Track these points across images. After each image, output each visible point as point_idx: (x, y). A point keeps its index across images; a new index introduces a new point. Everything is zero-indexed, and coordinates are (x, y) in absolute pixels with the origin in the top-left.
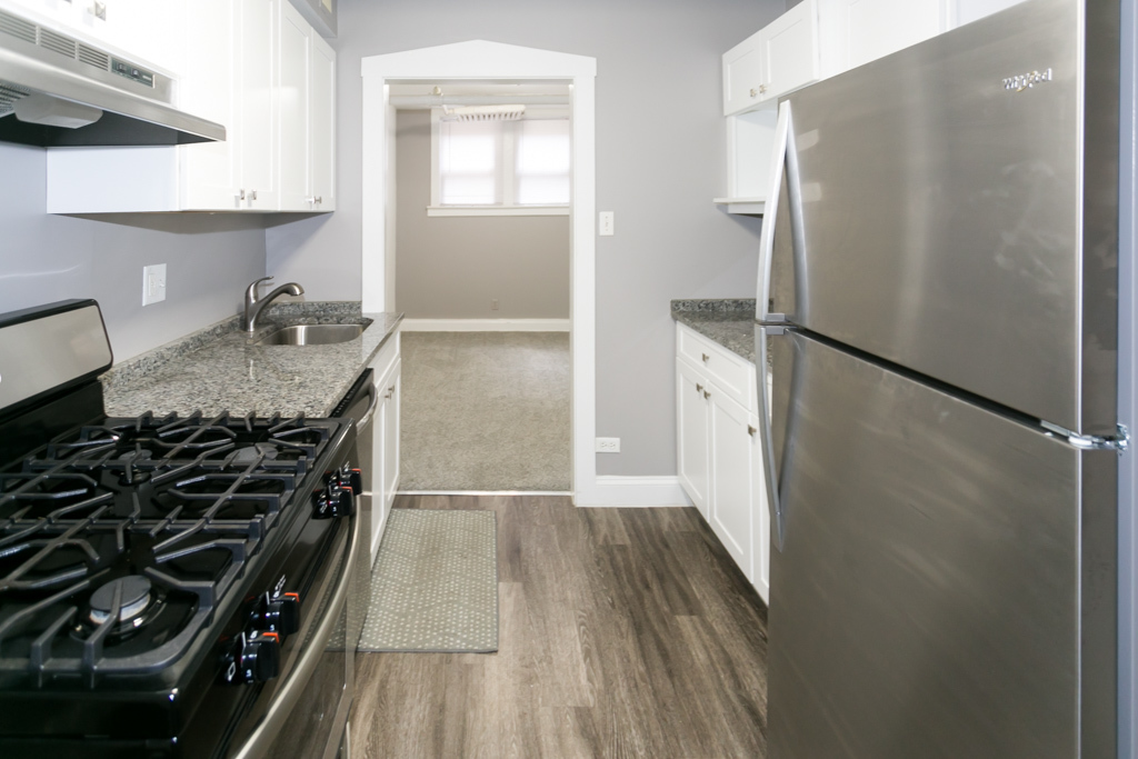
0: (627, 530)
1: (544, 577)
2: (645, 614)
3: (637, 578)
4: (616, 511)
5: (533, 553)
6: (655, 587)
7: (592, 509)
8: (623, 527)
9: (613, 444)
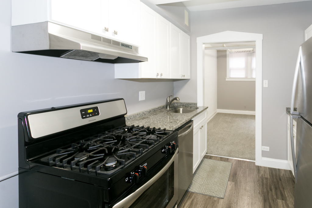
0: (269, 173)
1: (241, 182)
2: (268, 197)
3: (269, 187)
4: (268, 168)
5: (240, 176)
6: (273, 191)
7: (260, 166)
8: (268, 173)
9: (267, 149)
